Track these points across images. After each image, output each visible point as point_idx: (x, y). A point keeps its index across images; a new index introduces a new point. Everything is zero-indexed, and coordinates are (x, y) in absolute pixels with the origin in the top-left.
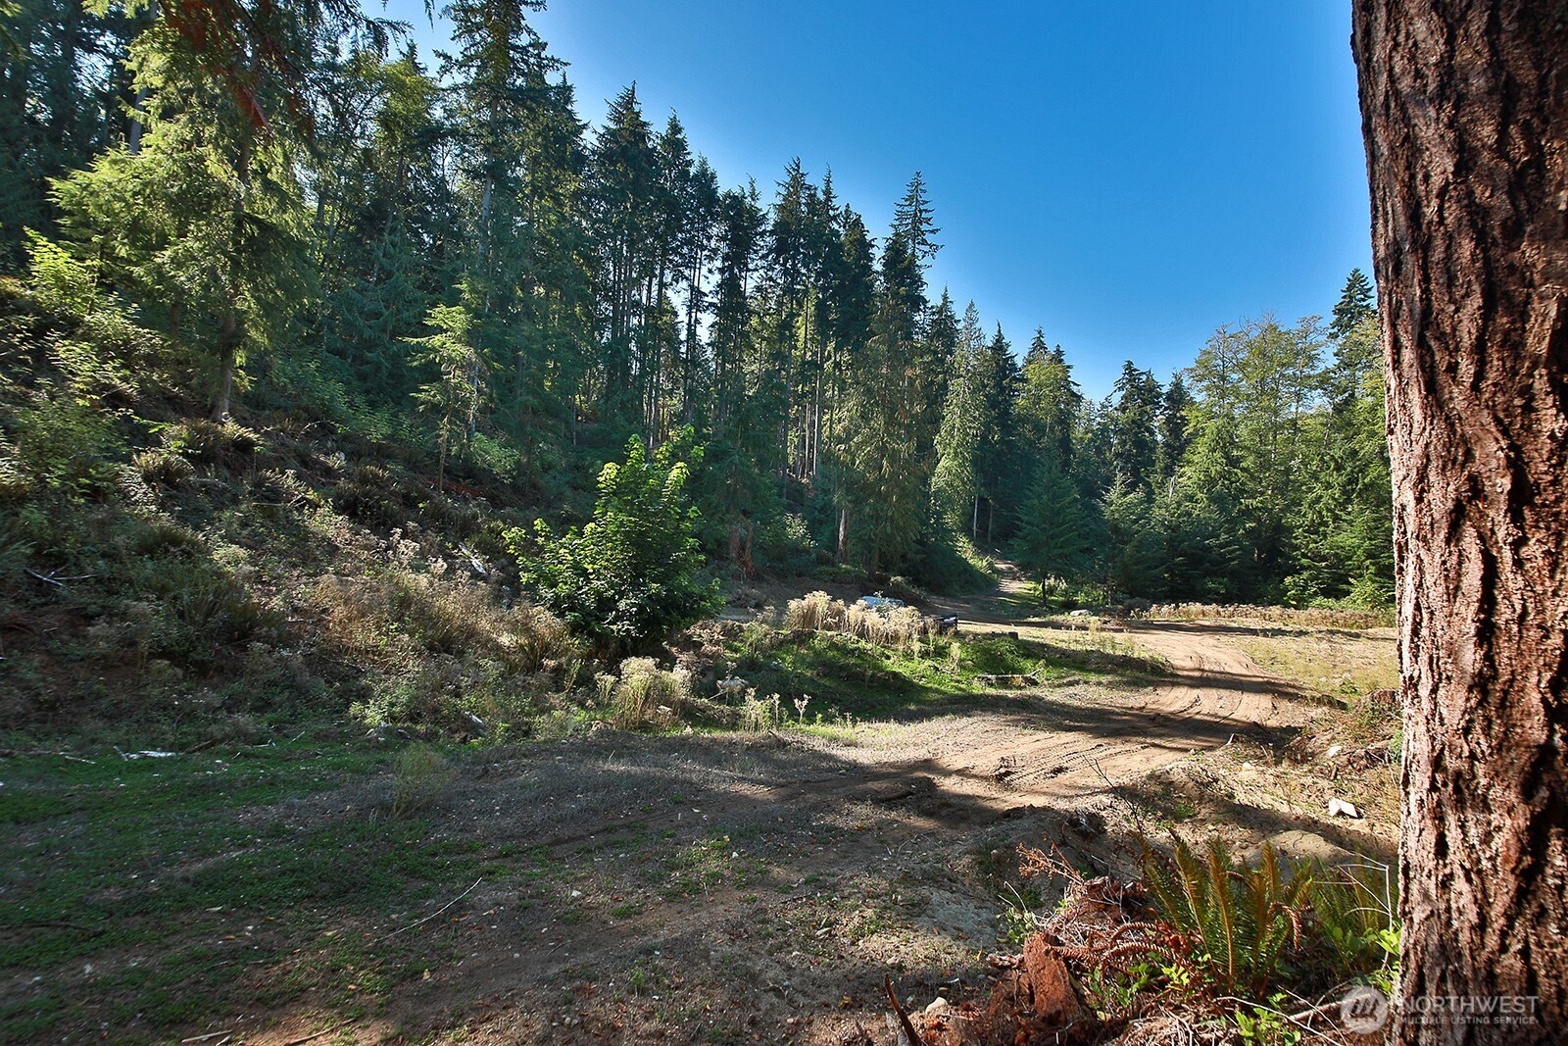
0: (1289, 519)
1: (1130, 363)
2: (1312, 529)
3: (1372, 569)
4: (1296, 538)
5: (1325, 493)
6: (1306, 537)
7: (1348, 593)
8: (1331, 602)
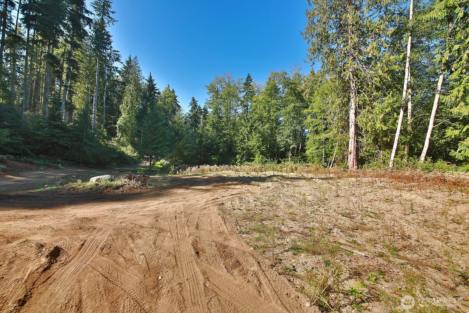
0: (236, 138)
1: (194, 98)
2: (242, 141)
3: (259, 152)
4: (237, 144)
5: (244, 130)
6: (240, 143)
7: (253, 160)
8: (249, 163)
